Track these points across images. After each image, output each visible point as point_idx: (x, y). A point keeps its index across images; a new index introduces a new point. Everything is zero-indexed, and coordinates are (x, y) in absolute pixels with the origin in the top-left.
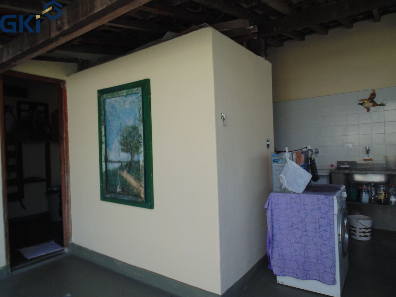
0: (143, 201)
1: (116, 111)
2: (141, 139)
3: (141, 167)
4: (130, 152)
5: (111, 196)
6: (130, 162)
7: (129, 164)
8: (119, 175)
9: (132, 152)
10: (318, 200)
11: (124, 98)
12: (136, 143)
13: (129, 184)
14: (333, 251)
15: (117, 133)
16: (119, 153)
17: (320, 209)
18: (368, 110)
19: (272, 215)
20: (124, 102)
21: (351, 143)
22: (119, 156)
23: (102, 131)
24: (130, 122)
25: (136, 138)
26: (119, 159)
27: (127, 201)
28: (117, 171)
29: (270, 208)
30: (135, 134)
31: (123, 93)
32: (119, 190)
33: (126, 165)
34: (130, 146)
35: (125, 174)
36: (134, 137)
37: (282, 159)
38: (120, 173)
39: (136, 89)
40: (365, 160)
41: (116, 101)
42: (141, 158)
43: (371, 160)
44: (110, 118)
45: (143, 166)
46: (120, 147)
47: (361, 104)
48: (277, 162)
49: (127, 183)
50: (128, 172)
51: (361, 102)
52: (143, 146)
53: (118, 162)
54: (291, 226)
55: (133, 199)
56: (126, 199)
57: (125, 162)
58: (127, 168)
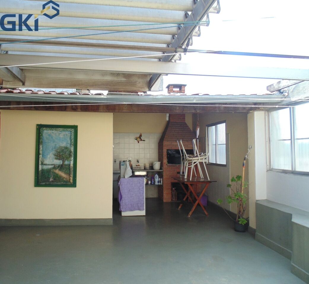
0: (71, 183)
1: (52, 138)
2: (72, 154)
3: (71, 167)
4: (62, 160)
5: (46, 183)
6: (62, 165)
7: (60, 166)
8: (52, 172)
9: (63, 159)
10: (139, 179)
11: (60, 132)
12: (66, 155)
13: (60, 176)
14: (144, 198)
15: (52, 149)
16: (53, 160)
17: (140, 183)
18: (138, 142)
19: (122, 187)
20: (59, 134)
21: (131, 157)
22: (53, 162)
23: (40, 148)
24: (64, 144)
25: (67, 153)
26: (53, 163)
27: (60, 185)
28: (51, 170)
29: (121, 184)
30: (67, 151)
31: (60, 130)
32: (51, 180)
33: (59, 167)
34: (62, 156)
35: (57, 171)
36: (66, 152)
37: (125, 164)
38: (53, 171)
39: (70, 129)
40: (136, 165)
41: (53, 133)
42: (72, 163)
43: (139, 165)
44: (47, 141)
45: (73, 166)
46: (54, 157)
47: (136, 139)
48: (123, 165)
49: (59, 176)
50: (60, 170)
51: (136, 138)
52: (73, 157)
53: (52, 165)
54: (129, 191)
55: (64, 183)
56: (59, 184)
57: (58, 165)
58: (59, 168)
